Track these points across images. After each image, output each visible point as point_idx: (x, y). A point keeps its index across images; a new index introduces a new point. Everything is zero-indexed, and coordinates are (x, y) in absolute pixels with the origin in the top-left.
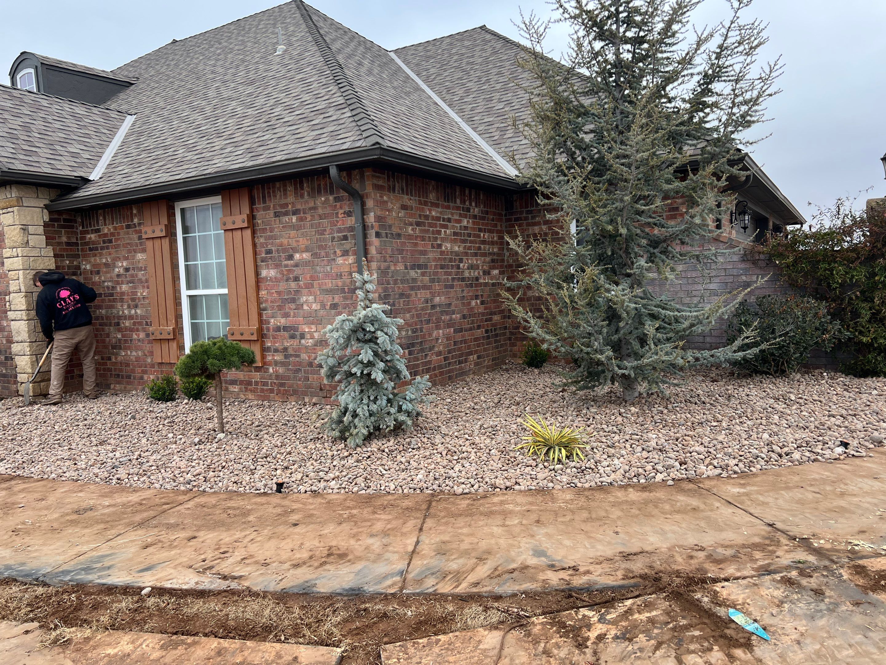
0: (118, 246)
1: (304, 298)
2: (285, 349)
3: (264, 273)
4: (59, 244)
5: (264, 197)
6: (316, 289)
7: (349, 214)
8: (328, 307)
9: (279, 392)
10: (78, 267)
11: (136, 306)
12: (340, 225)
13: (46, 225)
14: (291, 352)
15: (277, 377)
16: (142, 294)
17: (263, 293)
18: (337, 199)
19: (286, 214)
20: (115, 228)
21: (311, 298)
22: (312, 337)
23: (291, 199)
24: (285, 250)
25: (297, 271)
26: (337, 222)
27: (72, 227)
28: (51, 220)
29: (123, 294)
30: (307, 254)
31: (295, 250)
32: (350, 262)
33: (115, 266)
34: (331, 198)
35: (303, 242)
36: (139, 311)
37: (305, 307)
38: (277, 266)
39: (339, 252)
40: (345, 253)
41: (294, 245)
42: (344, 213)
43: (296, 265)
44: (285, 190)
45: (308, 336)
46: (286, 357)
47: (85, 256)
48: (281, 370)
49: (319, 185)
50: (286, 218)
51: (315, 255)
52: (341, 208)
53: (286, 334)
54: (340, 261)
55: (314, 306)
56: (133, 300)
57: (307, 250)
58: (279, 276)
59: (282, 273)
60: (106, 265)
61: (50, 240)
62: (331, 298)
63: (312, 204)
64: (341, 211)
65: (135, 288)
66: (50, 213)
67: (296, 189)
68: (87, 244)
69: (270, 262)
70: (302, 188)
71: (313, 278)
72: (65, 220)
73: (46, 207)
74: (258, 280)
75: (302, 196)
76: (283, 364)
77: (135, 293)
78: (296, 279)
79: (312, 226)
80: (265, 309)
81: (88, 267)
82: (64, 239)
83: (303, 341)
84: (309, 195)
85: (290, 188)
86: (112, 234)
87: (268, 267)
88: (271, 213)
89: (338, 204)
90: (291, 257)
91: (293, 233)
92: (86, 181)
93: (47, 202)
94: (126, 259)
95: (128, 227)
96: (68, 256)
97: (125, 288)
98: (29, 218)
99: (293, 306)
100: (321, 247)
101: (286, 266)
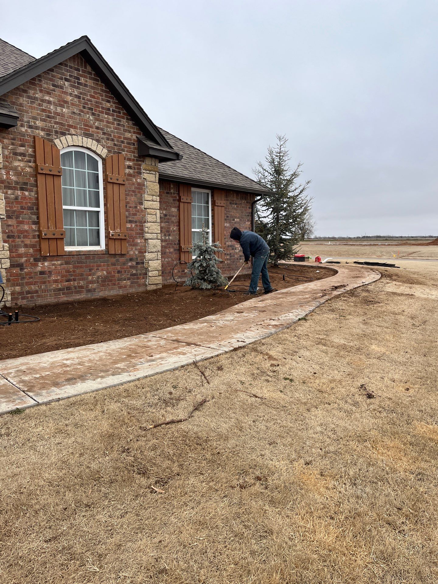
2: (230, 254)
3: (225, 224)
5: (227, 196)
7: (250, 208)
9: (228, 270)
12: (247, 211)
14: (232, 255)
15: (228, 265)
16: (173, 229)
17: (225, 232)
18: (247, 202)
23: (235, 199)
24: (232, 217)
30: (238, 219)
31: (236, 217)
32: (249, 224)
35: (238, 215)
38: (230, 223)
39: (246, 220)
40: (248, 221)
43: (235, 223)
44: (233, 195)
46: (230, 257)
48: (229, 262)
49: (243, 197)
50: (233, 205)
53: (231, 248)
54: (247, 223)
56: (168, 231)
59: (231, 225)
64: (248, 207)
65: (169, 226)
67: (236, 195)
69: (228, 221)
70: (238, 196)
75: (238, 199)
76: (230, 259)
77: (169, 228)
80: (225, 239)
83: (236, 251)
85: (235, 195)
87: (227, 223)
88: (229, 202)
90: (234, 220)
91: (235, 211)
94: (165, 209)
95: (167, 193)
97: (163, 225)
100: (242, 218)
101: (232, 223)
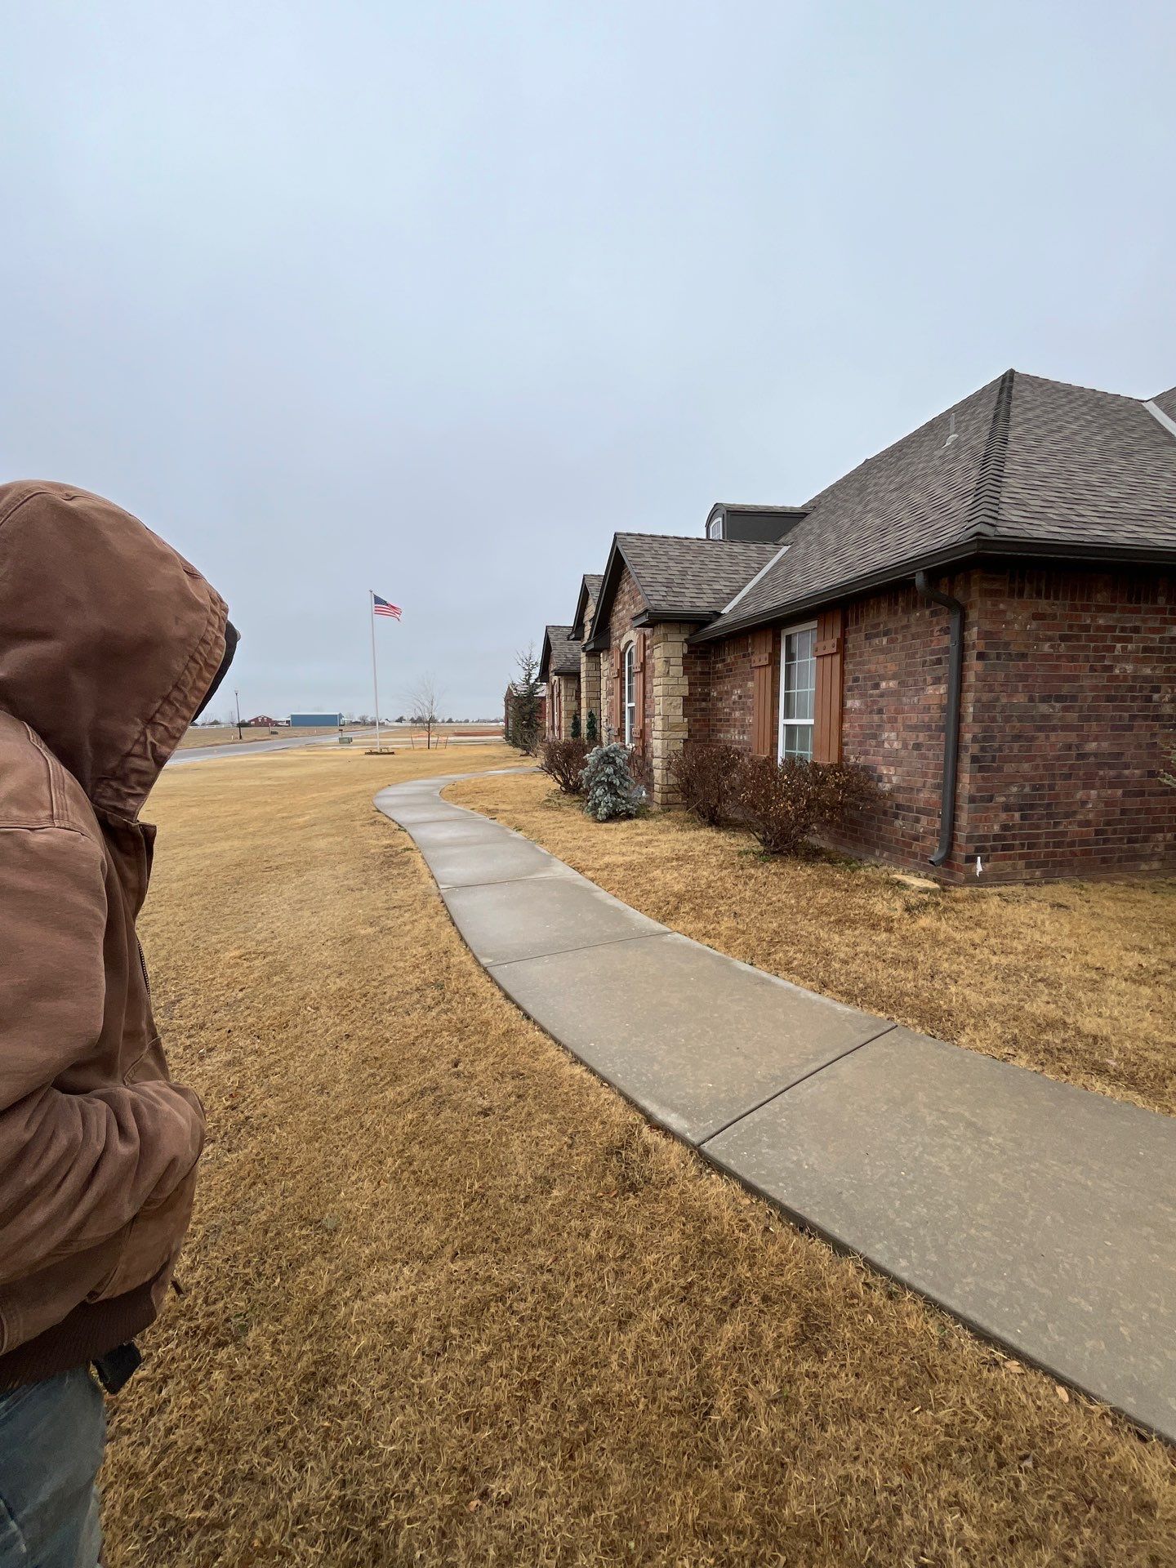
0: (735, 675)
1: (886, 734)
3: (849, 704)
4: (694, 673)
5: (857, 617)
6: (900, 725)
7: (946, 631)
8: (910, 747)
10: (708, 694)
11: (744, 733)
12: (934, 646)
13: (685, 657)
17: (846, 726)
19: (877, 635)
20: (735, 657)
21: (893, 735)
22: (890, 782)
23: (883, 617)
24: (871, 678)
25: (883, 702)
26: (931, 641)
27: (705, 658)
28: (689, 652)
29: (735, 720)
30: (894, 682)
31: (883, 678)
32: (942, 691)
33: (732, 694)
34: (927, 612)
35: (892, 668)
36: (745, 737)
37: (886, 745)
38: (862, 696)
39: (929, 679)
40: (937, 681)
41: (882, 671)
42: (940, 631)
43: (882, 695)
44: (879, 608)
45: (886, 780)
47: (714, 684)
50: (877, 641)
51: (902, 684)
52: (938, 624)
53: (864, 774)
54: (930, 690)
55: (896, 745)
56: (742, 726)
57: (894, 677)
58: (863, 707)
59: (866, 704)
60: (727, 693)
61: (686, 670)
62: (914, 736)
63: (905, 622)
64: (937, 628)
65: (744, 715)
66: (690, 646)
68: (716, 673)
70: (897, 604)
71: (898, 712)
72: (701, 652)
73: (686, 641)
74: (843, 710)
77: (744, 720)
78: (880, 711)
79: (902, 649)
80: (846, 744)
81: (715, 694)
82: (699, 669)
83: (880, 785)
84: (903, 611)
85: (884, 605)
86: (733, 664)
87: (853, 697)
88: (863, 635)
89: (935, 619)
90: (876, 686)
91: (882, 657)
92: (718, 615)
93: (687, 636)
94: (741, 686)
95: (744, 656)
96: (701, 684)
97: (737, 714)
98: (671, 651)
99: (873, 742)
100: (910, 674)
101: (871, 696)
